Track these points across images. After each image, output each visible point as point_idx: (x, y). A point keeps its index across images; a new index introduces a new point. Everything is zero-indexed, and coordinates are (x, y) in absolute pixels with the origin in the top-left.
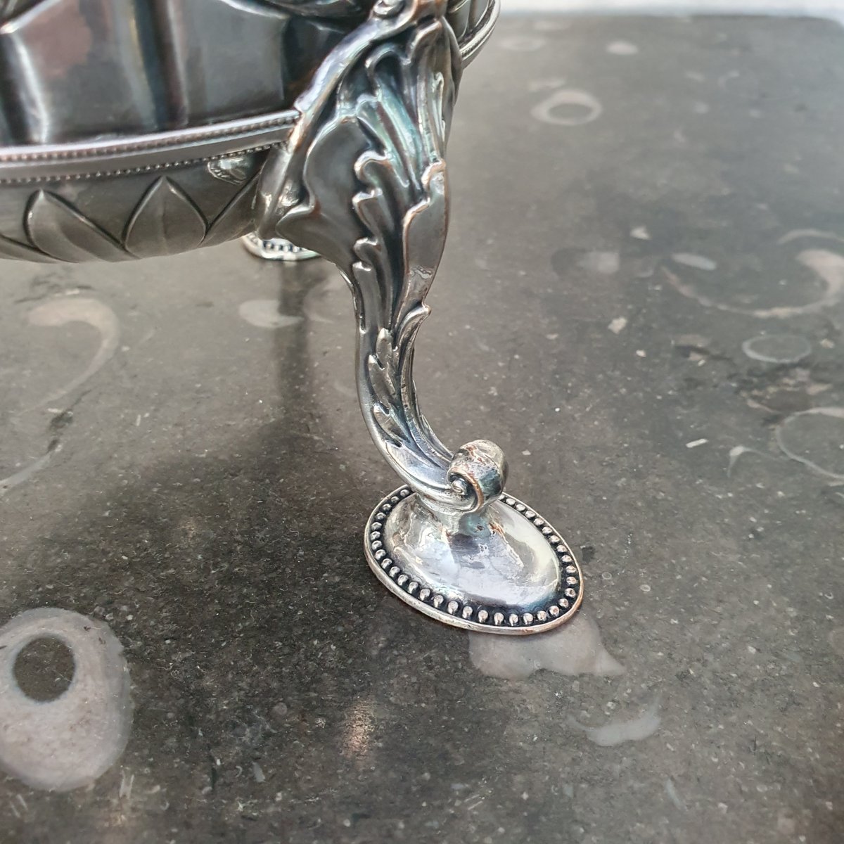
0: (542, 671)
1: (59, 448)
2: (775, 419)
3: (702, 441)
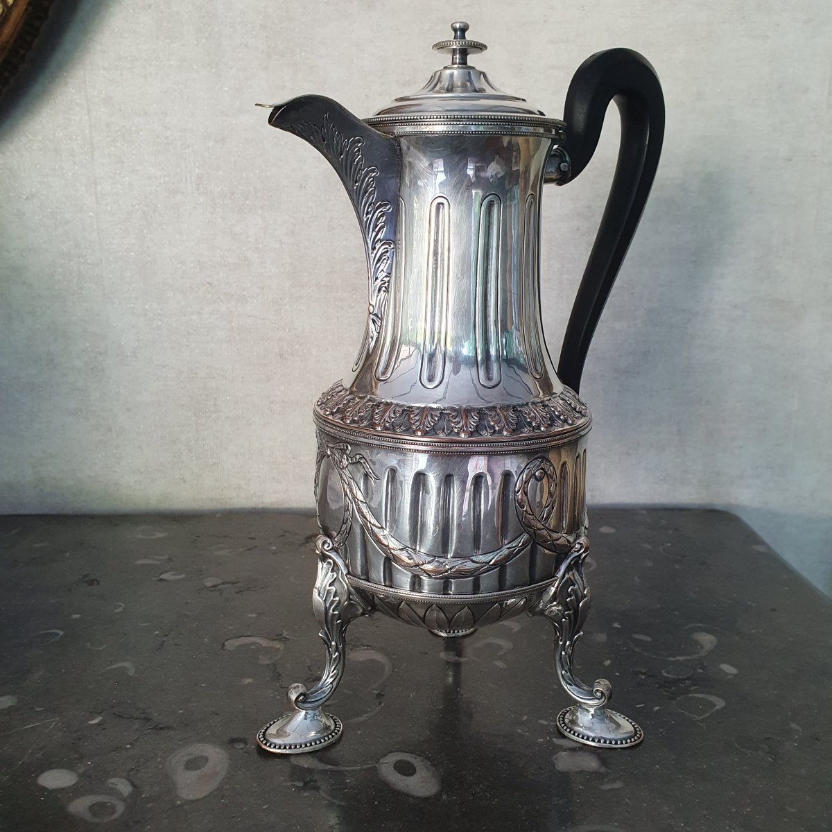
0: (581, 771)
1: (383, 705)
2: (673, 699)
3: (642, 705)
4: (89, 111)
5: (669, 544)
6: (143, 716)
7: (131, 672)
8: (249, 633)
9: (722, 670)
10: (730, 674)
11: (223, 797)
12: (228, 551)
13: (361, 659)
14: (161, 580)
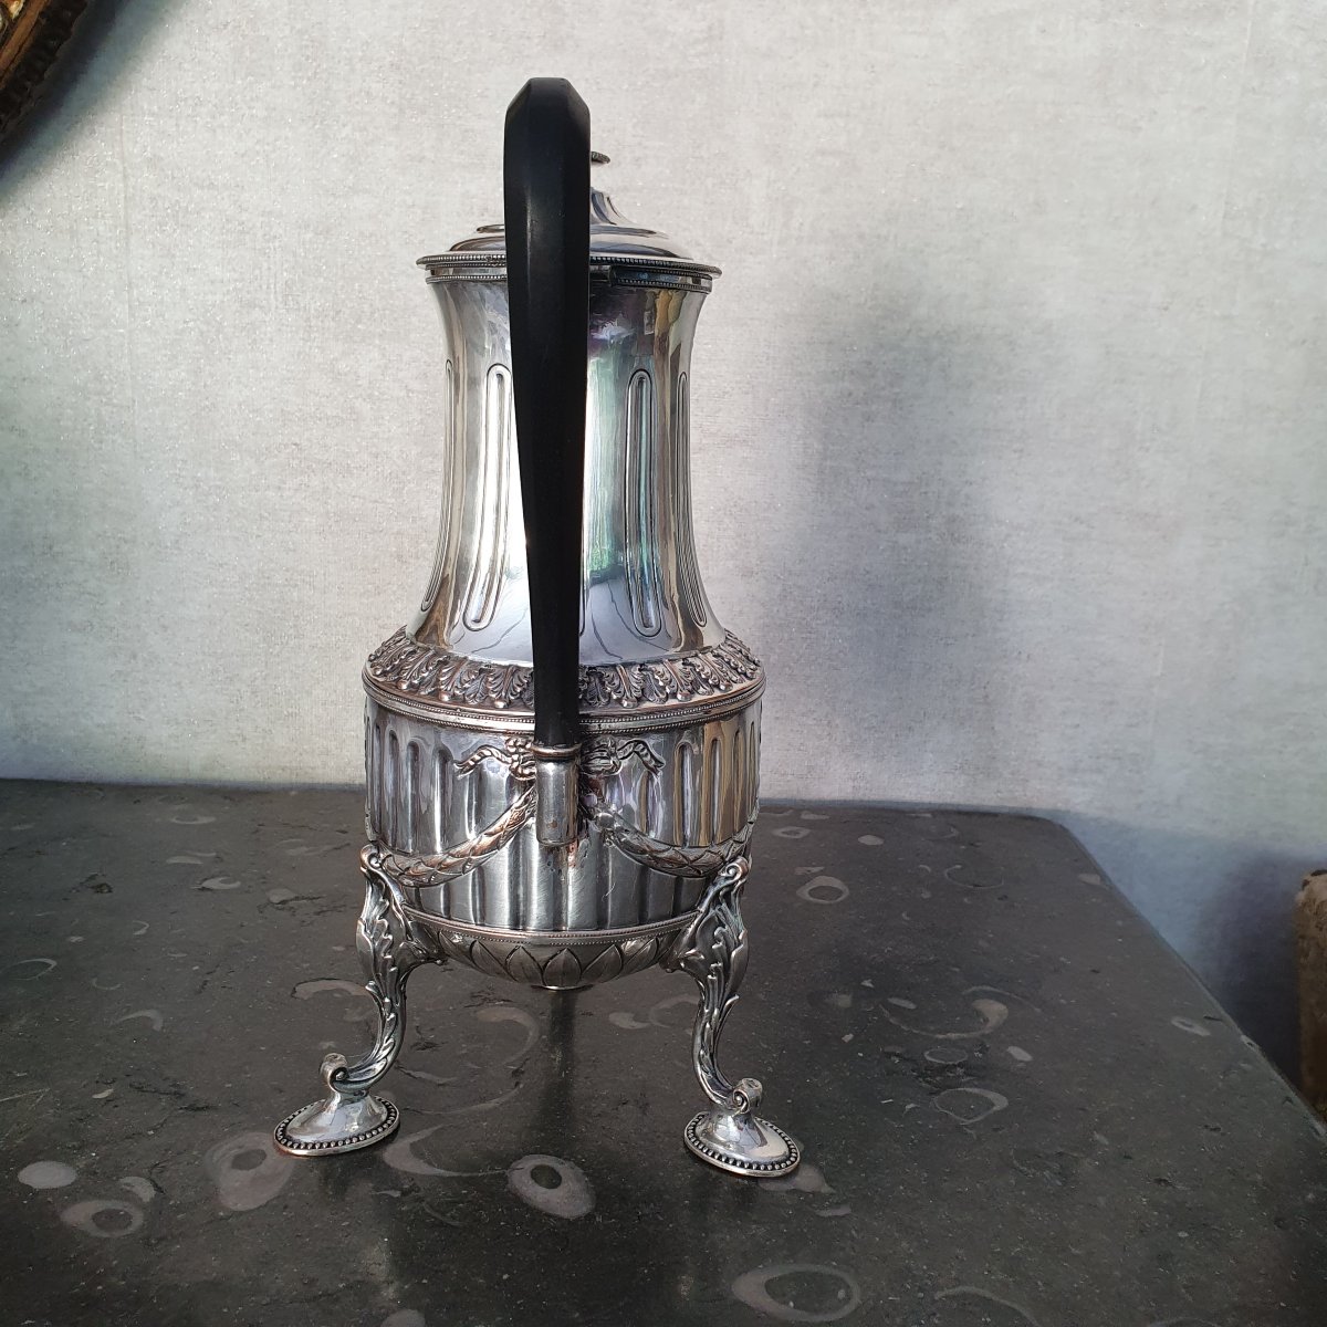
2: (936, 1093)
3: (890, 1101)
4: (125, 177)
5: (959, 867)
6: (173, 1089)
7: (157, 1026)
8: (332, 975)
9: (1011, 1055)
10: (1021, 1061)
11: (286, 1207)
12: (305, 849)
13: (494, 1019)
14: (203, 889)
